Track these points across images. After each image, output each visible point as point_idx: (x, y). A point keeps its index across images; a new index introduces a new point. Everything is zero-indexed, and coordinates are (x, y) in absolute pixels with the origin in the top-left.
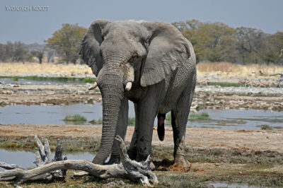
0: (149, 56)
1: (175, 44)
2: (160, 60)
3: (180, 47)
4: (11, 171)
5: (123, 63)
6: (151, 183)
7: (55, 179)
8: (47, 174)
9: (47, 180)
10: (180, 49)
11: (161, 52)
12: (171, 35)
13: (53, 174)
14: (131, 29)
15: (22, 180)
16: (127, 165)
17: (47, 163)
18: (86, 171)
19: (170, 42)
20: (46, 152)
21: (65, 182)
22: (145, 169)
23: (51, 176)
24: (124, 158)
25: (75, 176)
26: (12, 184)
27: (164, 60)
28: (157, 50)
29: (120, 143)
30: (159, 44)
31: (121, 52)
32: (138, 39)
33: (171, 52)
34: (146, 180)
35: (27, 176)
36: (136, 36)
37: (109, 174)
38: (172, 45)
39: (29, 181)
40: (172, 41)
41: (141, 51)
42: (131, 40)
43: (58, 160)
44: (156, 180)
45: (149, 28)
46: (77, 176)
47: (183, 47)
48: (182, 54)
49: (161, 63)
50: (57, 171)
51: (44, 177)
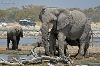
0: (59, 20)
1: (68, 15)
2: (63, 21)
3: (69, 16)
4: (25, 60)
5: (48, 22)
6: (71, 63)
7: (39, 63)
8: (36, 61)
9: (36, 63)
10: (69, 17)
11: (63, 18)
12: (67, 12)
13: (38, 61)
14: (52, 11)
15: (28, 63)
16: (63, 57)
17: (36, 58)
18: (49, 60)
19: (66, 15)
20: (35, 54)
21: (42, 64)
22: (69, 58)
23: (37, 62)
24: (62, 55)
25: (45, 62)
26: (26, 65)
27: (64, 21)
28: (62, 18)
29: (61, 50)
30: (62, 16)
31: (48, 19)
32: (54, 14)
33: (67, 18)
34: (69, 62)
35: (30, 62)
36: (53, 13)
37: (56, 60)
38: (67, 16)
39: (31, 64)
40: (67, 15)
41: (55, 18)
42: (52, 15)
43: (39, 56)
44: (73, 62)
45: (59, 10)
46: (46, 61)
47: (71, 16)
48: (71, 19)
49: (63, 22)
50: (39, 60)
51: (35, 62)
